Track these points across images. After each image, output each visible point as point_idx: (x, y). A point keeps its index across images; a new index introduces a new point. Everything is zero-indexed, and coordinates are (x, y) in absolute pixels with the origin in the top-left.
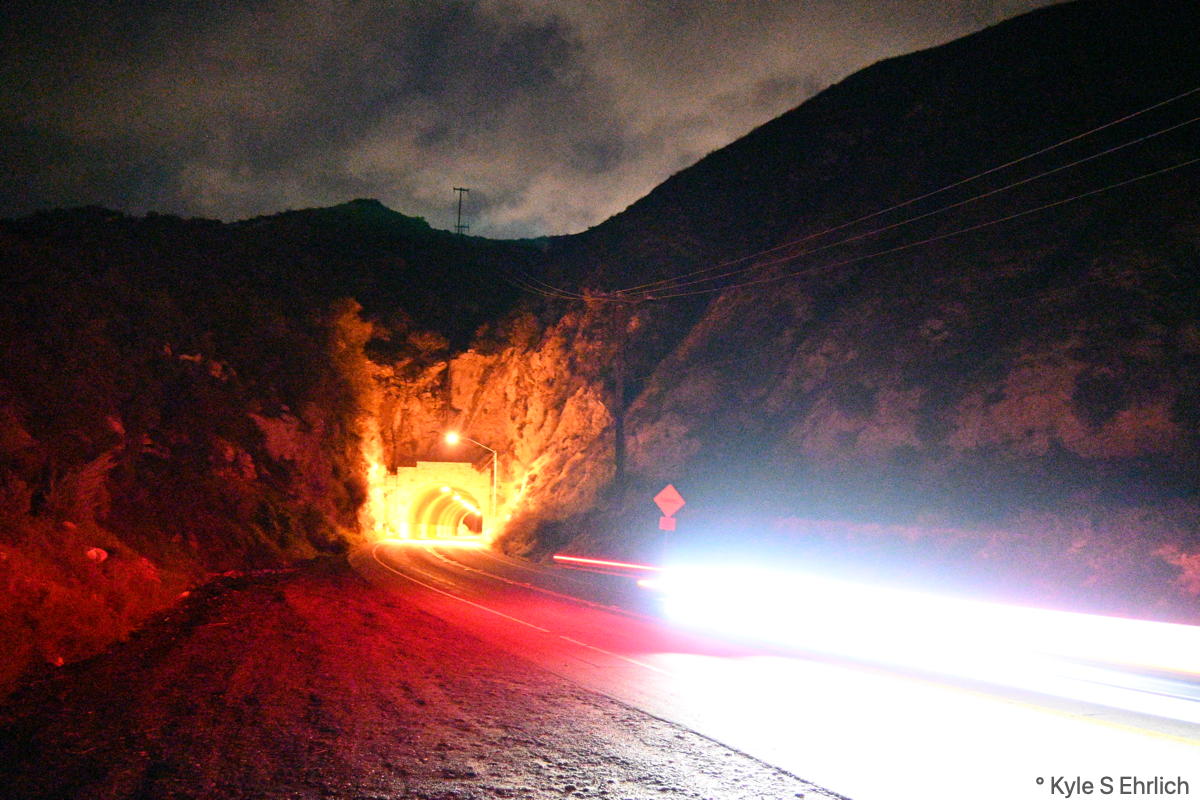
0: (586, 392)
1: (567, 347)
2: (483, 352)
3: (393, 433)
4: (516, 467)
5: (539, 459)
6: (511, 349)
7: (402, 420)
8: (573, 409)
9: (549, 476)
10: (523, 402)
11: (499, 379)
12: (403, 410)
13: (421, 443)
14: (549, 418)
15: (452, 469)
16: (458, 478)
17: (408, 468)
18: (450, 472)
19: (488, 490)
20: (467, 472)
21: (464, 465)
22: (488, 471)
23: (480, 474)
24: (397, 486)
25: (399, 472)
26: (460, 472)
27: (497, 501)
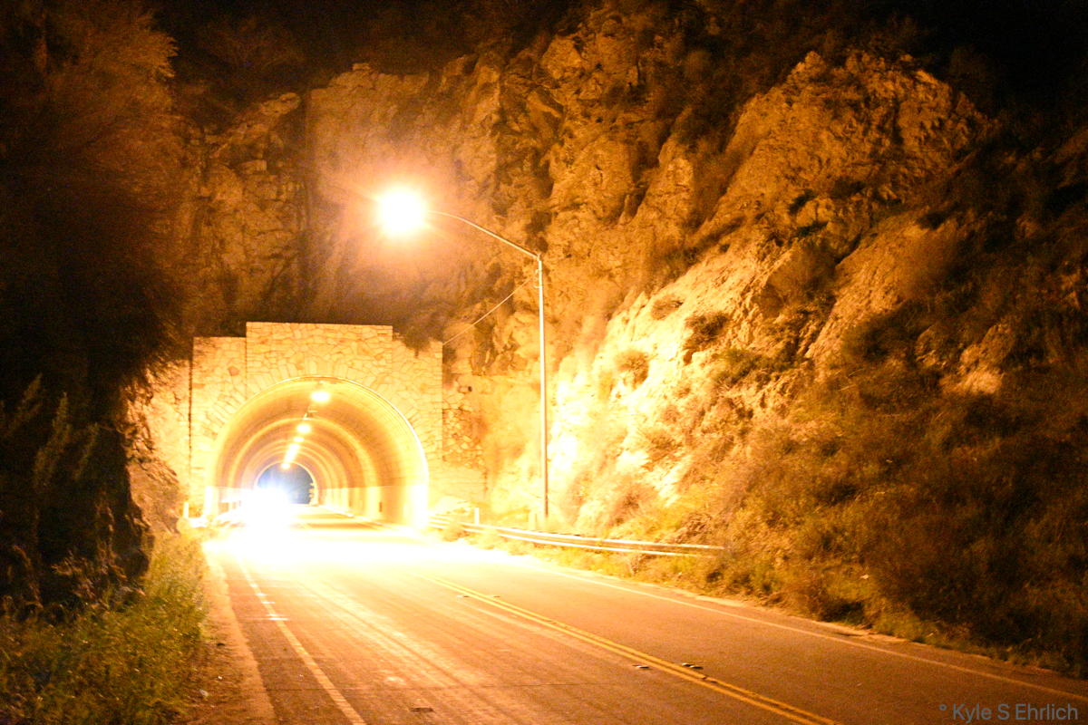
2: (396, 68)
12: (198, 198)
15: (342, 341)
16: (358, 364)
17: (222, 339)
18: (336, 350)
19: (438, 396)
20: (381, 351)
21: (374, 331)
22: (436, 347)
23: (417, 355)
24: (191, 389)
25: (199, 352)
26: (364, 350)
27: (458, 426)
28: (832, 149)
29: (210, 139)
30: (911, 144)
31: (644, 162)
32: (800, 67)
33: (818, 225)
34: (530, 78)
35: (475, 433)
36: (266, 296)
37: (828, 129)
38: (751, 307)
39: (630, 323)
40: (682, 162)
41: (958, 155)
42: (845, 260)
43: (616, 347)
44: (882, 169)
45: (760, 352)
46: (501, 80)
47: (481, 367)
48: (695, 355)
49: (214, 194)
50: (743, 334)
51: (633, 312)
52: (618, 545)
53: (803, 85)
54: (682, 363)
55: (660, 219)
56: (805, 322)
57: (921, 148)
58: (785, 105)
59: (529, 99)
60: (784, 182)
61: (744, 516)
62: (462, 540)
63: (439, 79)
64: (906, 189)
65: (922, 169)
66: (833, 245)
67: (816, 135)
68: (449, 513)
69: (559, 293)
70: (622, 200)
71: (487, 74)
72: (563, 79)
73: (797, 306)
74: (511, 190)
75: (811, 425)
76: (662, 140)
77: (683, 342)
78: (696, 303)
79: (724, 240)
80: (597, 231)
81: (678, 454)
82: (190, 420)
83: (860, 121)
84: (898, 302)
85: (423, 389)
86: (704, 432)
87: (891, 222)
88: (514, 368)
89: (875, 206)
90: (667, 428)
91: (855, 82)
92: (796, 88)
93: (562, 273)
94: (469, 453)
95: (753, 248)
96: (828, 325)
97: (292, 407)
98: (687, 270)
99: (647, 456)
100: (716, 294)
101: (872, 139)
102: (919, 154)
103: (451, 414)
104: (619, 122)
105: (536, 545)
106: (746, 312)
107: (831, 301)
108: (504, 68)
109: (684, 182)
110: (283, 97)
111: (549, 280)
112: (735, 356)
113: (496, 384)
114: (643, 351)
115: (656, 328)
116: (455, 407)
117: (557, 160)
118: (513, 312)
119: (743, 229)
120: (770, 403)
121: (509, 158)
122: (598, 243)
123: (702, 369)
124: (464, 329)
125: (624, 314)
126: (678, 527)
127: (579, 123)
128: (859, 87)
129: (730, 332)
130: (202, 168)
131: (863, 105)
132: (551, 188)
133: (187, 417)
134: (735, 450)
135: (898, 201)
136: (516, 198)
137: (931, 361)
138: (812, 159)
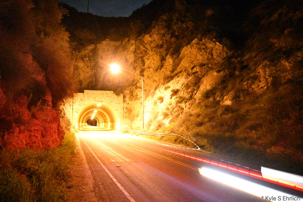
0: (201, 40)
2: (114, 40)
7: (74, 71)
9: (190, 90)
12: (74, 65)
15: (103, 94)
16: (106, 98)
17: (79, 93)
18: (102, 96)
19: (122, 105)
20: (111, 96)
21: (110, 92)
22: (122, 95)
23: (118, 97)
24: (73, 103)
25: (74, 96)
26: (108, 96)
27: (126, 111)
28: (200, 58)
29: (77, 54)
30: (215, 56)
31: (163, 59)
32: (194, 41)
33: (197, 72)
34: (141, 42)
35: (129, 112)
36: (88, 85)
37: (199, 53)
38: (184, 88)
39: (160, 91)
40: (170, 59)
41: (224, 59)
42: (202, 79)
43: (157, 95)
44: (209, 61)
45: (185, 97)
46: (135, 43)
47: (131, 99)
48: (173, 97)
49: (78, 64)
50: (182, 93)
51: (161, 89)
52: (157, 134)
53: (194, 45)
54: (170, 99)
55: (166, 70)
56: (194, 91)
57: (217, 57)
58: (191, 48)
59: (141, 46)
60: (190, 63)
61: (182, 129)
62: (127, 133)
63: (123, 42)
64: (214, 65)
65: (217, 61)
66: (200, 76)
67: (196, 54)
68: (124, 128)
69: (146, 85)
70: (159, 67)
71: (132, 42)
72: (147, 43)
73: (192, 88)
74: (137, 64)
75: (195, 111)
76: (167, 55)
77: (170, 95)
78: (173, 87)
79: (179, 75)
80: (154, 73)
81: (169, 117)
82: (73, 109)
83: (205, 52)
84: (212, 87)
85: (119, 104)
86: (174, 112)
87: (211, 72)
88: (137, 99)
89: (208, 69)
90: (167, 111)
91: (204, 44)
92: (193, 45)
93: (146, 81)
94: (128, 116)
95: (184, 76)
96: (198, 92)
97: (93, 107)
98: (171, 81)
99: (163, 117)
100: (177, 85)
101: (207, 55)
102: (216, 59)
103: (125, 108)
104: (158, 51)
105: (141, 134)
106: (183, 89)
107: (199, 87)
108: (135, 41)
109: (171, 63)
110: (92, 45)
111: (144, 82)
112: (180, 97)
113: (134, 102)
114: (163, 96)
115: (165, 92)
116: (125, 107)
117: (146, 59)
118: (137, 88)
119: (182, 73)
120: (187, 107)
121: (137, 58)
122: (154, 75)
123: (174, 100)
124: (127, 92)
125: (159, 89)
126: (169, 131)
127: (150, 51)
128: (205, 45)
129: (179, 93)
130: (75, 59)
131: (206, 49)
132: (145, 64)
133: (72, 109)
134: (180, 116)
135: (212, 68)
136: (138, 66)
137: (218, 99)
138: (196, 59)
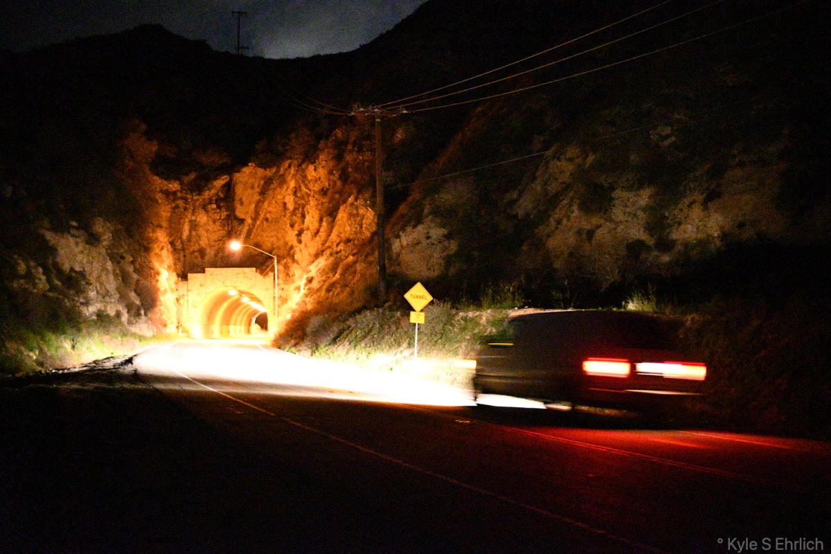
0: (356, 199)
1: (339, 158)
2: (264, 165)
3: (182, 243)
4: (296, 270)
5: (315, 263)
6: (289, 161)
7: (190, 231)
8: (345, 216)
9: (324, 278)
10: (300, 211)
11: (278, 189)
12: (191, 221)
13: (208, 251)
14: (324, 224)
15: (238, 274)
16: (244, 281)
17: (197, 274)
18: (236, 277)
19: (271, 292)
20: (252, 276)
21: (249, 270)
22: (271, 275)
23: (264, 277)
25: (190, 279)
26: (246, 277)
27: (279, 302)
34: (303, 177)
36: (212, 258)
37: (348, 222)
44: (356, 236)
46: (296, 175)
47: (286, 281)
48: (306, 288)
49: (196, 219)
50: (314, 282)
54: (303, 289)
55: (319, 240)
57: (366, 230)
58: (344, 211)
59: (302, 185)
72: (311, 180)
77: (304, 284)
79: (324, 252)
82: (188, 302)
83: (354, 221)
91: (357, 207)
92: (347, 206)
93: (303, 251)
95: (327, 256)
100: (315, 270)
101: (356, 227)
104: (320, 202)
106: (318, 276)
108: (297, 170)
109: (325, 228)
112: (311, 289)
113: (290, 287)
116: (278, 295)
117: (307, 211)
118: (294, 263)
119: (327, 250)
122: (310, 243)
127: (312, 199)
128: (357, 210)
130: (192, 209)
131: (356, 216)
132: (304, 221)
136: (296, 222)
138: (344, 231)
